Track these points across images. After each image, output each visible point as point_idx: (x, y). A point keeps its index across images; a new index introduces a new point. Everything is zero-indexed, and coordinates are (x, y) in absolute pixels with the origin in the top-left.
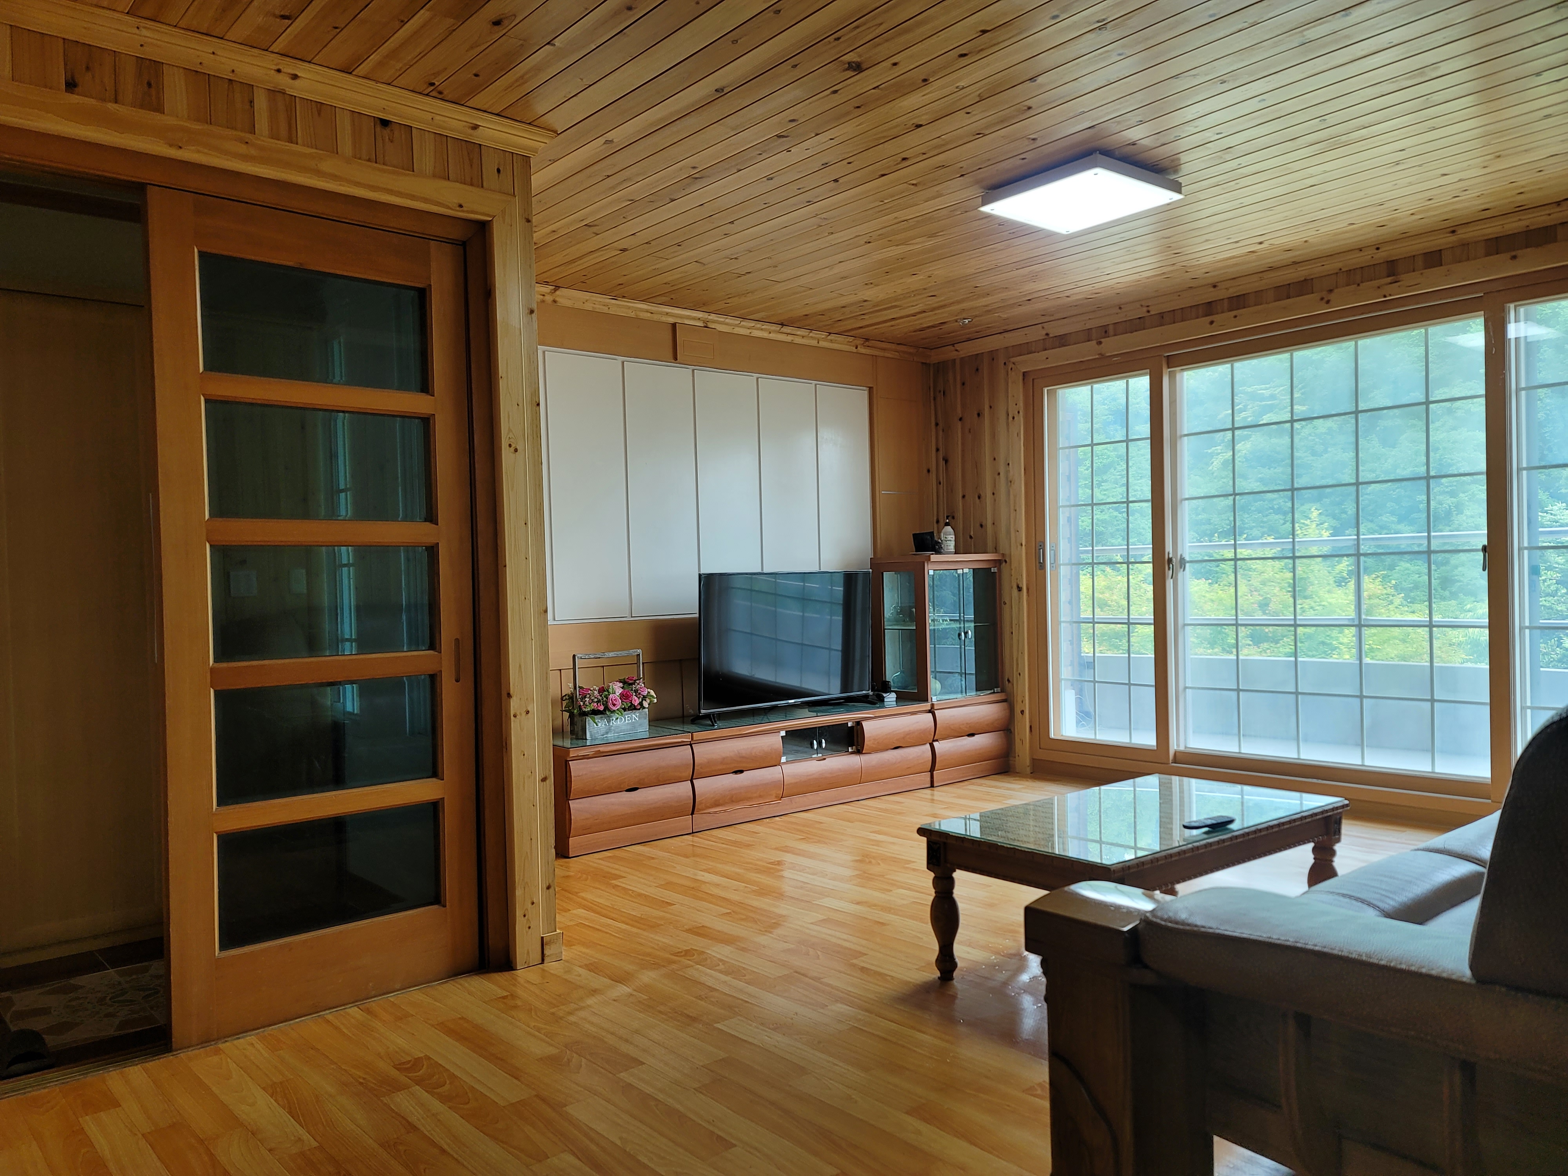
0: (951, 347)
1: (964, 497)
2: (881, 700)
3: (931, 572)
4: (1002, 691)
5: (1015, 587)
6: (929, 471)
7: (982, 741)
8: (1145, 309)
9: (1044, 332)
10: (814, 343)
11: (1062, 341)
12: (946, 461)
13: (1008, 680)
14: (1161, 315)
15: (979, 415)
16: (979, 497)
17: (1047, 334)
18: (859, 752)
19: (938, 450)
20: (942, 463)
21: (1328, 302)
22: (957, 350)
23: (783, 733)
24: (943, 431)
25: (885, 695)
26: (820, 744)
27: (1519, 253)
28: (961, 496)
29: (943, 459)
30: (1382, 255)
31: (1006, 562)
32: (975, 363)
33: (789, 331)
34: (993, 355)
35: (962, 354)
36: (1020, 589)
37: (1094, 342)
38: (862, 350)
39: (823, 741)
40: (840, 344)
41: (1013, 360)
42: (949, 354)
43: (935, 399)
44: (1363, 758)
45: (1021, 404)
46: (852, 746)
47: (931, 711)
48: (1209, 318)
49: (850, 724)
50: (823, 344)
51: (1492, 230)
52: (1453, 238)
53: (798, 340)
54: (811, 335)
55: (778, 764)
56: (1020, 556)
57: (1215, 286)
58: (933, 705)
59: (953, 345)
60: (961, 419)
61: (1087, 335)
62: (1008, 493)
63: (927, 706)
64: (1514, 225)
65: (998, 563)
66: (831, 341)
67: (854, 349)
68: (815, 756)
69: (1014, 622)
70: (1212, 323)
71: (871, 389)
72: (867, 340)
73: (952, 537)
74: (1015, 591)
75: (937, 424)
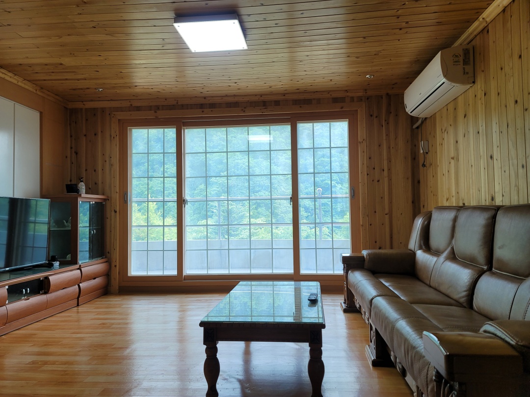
0: (81, 102)
1: (86, 170)
2: (52, 265)
3: (80, 202)
4: (106, 258)
5: (113, 211)
6: (66, 157)
7: (98, 281)
8: (176, 102)
9: (130, 104)
10: (15, 82)
11: (138, 109)
12: (76, 153)
13: (108, 253)
14: (182, 105)
15: (95, 135)
16: (95, 171)
17: (131, 105)
18: (46, 293)
19: (71, 148)
20: (74, 155)
21: (244, 111)
22: (84, 104)
23: (7, 287)
24: (75, 139)
25: (53, 263)
26: (26, 291)
27: (302, 106)
28: (84, 170)
29: (75, 152)
30: (262, 98)
31: (108, 200)
32: (94, 111)
33: (4, 72)
34: (103, 110)
35: (87, 106)
36: (115, 212)
37: (153, 111)
38: (39, 93)
39: (28, 289)
40: (28, 86)
41: (114, 113)
42: (79, 105)
43: (70, 124)
44: (251, 271)
45: (118, 132)
46: (42, 290)
47: (80, 269)
48: (202, 110)
49: (41, 279)
50: (20, 84)
51: (295, 97)
52: (284, 97)
53: (7, 78)
54: (15, 77)
55: (4, 305)
56: (116, 197)
57: (205, 98)
58: (80, 266)
59: (82, 102)
60: (85, 135)
61: (150, 108)
62: (110, 170)
63: (77, 266)
64: (302, 97)
65: (105, 200)
66: (25, 84)
67: (35, 91)
68: (23, 298)
69: (112, 226)
70: (203, 112)
71: (41, 113)
72: (42, 88)
73: (84, 187)
74: (113, 213)
75: (71, 136)
